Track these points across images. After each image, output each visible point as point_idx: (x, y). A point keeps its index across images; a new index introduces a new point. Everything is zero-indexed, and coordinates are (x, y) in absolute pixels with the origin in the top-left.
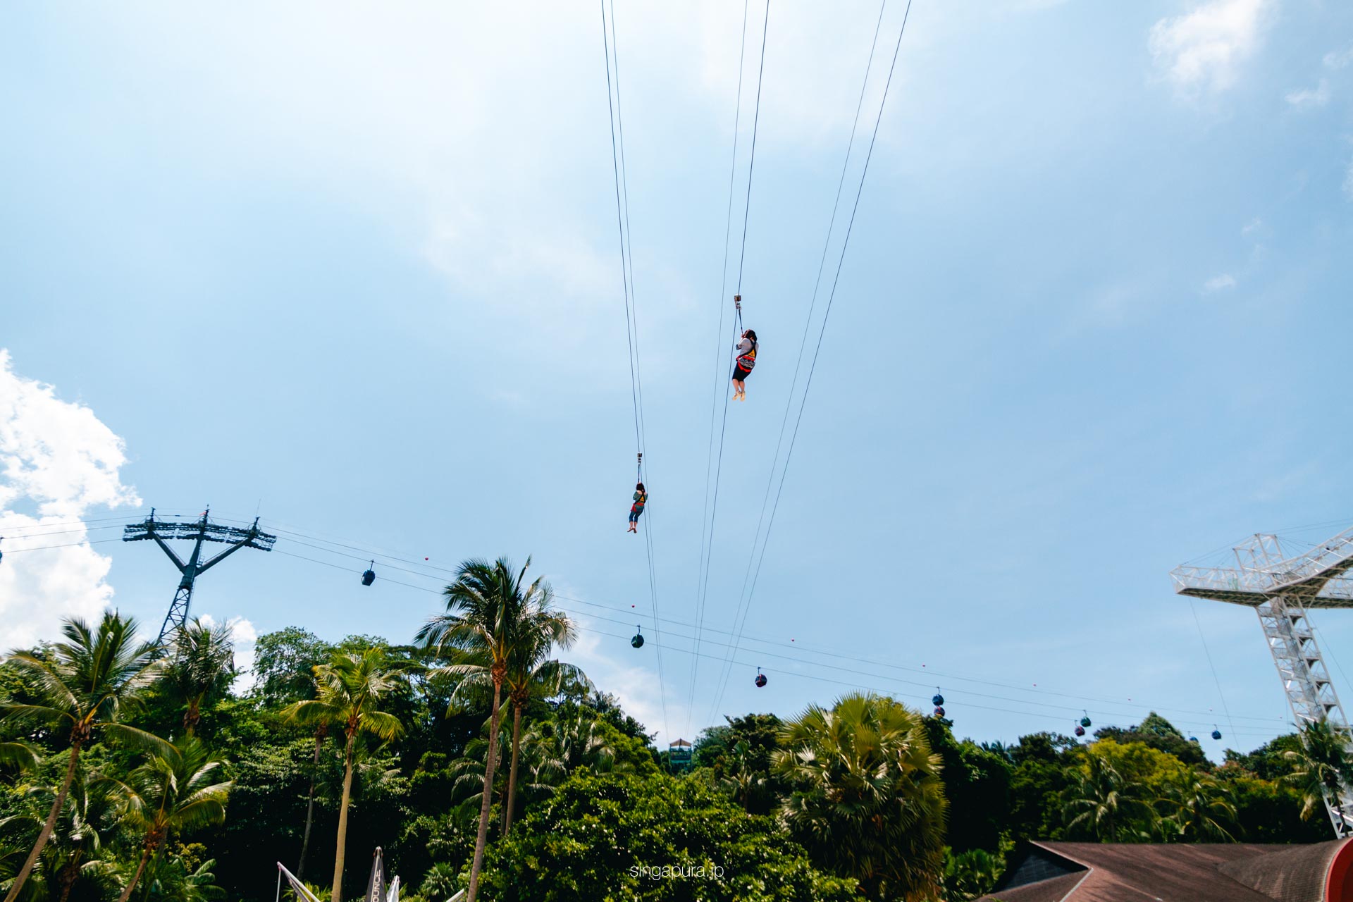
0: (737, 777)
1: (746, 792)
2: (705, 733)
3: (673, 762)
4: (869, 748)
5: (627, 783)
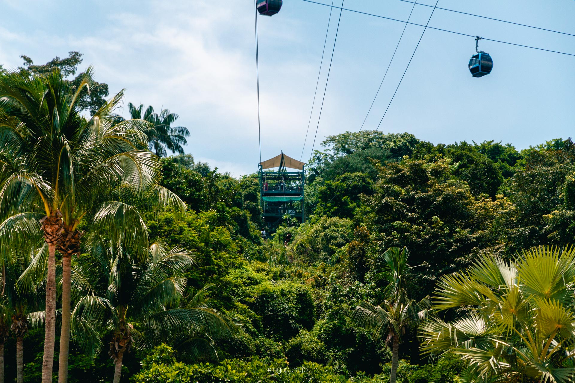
0: (384, 307)
1: (397, 330)
2: (332, 145)
3: (265, 198)
4: (556, 326)
5: (227, 370)
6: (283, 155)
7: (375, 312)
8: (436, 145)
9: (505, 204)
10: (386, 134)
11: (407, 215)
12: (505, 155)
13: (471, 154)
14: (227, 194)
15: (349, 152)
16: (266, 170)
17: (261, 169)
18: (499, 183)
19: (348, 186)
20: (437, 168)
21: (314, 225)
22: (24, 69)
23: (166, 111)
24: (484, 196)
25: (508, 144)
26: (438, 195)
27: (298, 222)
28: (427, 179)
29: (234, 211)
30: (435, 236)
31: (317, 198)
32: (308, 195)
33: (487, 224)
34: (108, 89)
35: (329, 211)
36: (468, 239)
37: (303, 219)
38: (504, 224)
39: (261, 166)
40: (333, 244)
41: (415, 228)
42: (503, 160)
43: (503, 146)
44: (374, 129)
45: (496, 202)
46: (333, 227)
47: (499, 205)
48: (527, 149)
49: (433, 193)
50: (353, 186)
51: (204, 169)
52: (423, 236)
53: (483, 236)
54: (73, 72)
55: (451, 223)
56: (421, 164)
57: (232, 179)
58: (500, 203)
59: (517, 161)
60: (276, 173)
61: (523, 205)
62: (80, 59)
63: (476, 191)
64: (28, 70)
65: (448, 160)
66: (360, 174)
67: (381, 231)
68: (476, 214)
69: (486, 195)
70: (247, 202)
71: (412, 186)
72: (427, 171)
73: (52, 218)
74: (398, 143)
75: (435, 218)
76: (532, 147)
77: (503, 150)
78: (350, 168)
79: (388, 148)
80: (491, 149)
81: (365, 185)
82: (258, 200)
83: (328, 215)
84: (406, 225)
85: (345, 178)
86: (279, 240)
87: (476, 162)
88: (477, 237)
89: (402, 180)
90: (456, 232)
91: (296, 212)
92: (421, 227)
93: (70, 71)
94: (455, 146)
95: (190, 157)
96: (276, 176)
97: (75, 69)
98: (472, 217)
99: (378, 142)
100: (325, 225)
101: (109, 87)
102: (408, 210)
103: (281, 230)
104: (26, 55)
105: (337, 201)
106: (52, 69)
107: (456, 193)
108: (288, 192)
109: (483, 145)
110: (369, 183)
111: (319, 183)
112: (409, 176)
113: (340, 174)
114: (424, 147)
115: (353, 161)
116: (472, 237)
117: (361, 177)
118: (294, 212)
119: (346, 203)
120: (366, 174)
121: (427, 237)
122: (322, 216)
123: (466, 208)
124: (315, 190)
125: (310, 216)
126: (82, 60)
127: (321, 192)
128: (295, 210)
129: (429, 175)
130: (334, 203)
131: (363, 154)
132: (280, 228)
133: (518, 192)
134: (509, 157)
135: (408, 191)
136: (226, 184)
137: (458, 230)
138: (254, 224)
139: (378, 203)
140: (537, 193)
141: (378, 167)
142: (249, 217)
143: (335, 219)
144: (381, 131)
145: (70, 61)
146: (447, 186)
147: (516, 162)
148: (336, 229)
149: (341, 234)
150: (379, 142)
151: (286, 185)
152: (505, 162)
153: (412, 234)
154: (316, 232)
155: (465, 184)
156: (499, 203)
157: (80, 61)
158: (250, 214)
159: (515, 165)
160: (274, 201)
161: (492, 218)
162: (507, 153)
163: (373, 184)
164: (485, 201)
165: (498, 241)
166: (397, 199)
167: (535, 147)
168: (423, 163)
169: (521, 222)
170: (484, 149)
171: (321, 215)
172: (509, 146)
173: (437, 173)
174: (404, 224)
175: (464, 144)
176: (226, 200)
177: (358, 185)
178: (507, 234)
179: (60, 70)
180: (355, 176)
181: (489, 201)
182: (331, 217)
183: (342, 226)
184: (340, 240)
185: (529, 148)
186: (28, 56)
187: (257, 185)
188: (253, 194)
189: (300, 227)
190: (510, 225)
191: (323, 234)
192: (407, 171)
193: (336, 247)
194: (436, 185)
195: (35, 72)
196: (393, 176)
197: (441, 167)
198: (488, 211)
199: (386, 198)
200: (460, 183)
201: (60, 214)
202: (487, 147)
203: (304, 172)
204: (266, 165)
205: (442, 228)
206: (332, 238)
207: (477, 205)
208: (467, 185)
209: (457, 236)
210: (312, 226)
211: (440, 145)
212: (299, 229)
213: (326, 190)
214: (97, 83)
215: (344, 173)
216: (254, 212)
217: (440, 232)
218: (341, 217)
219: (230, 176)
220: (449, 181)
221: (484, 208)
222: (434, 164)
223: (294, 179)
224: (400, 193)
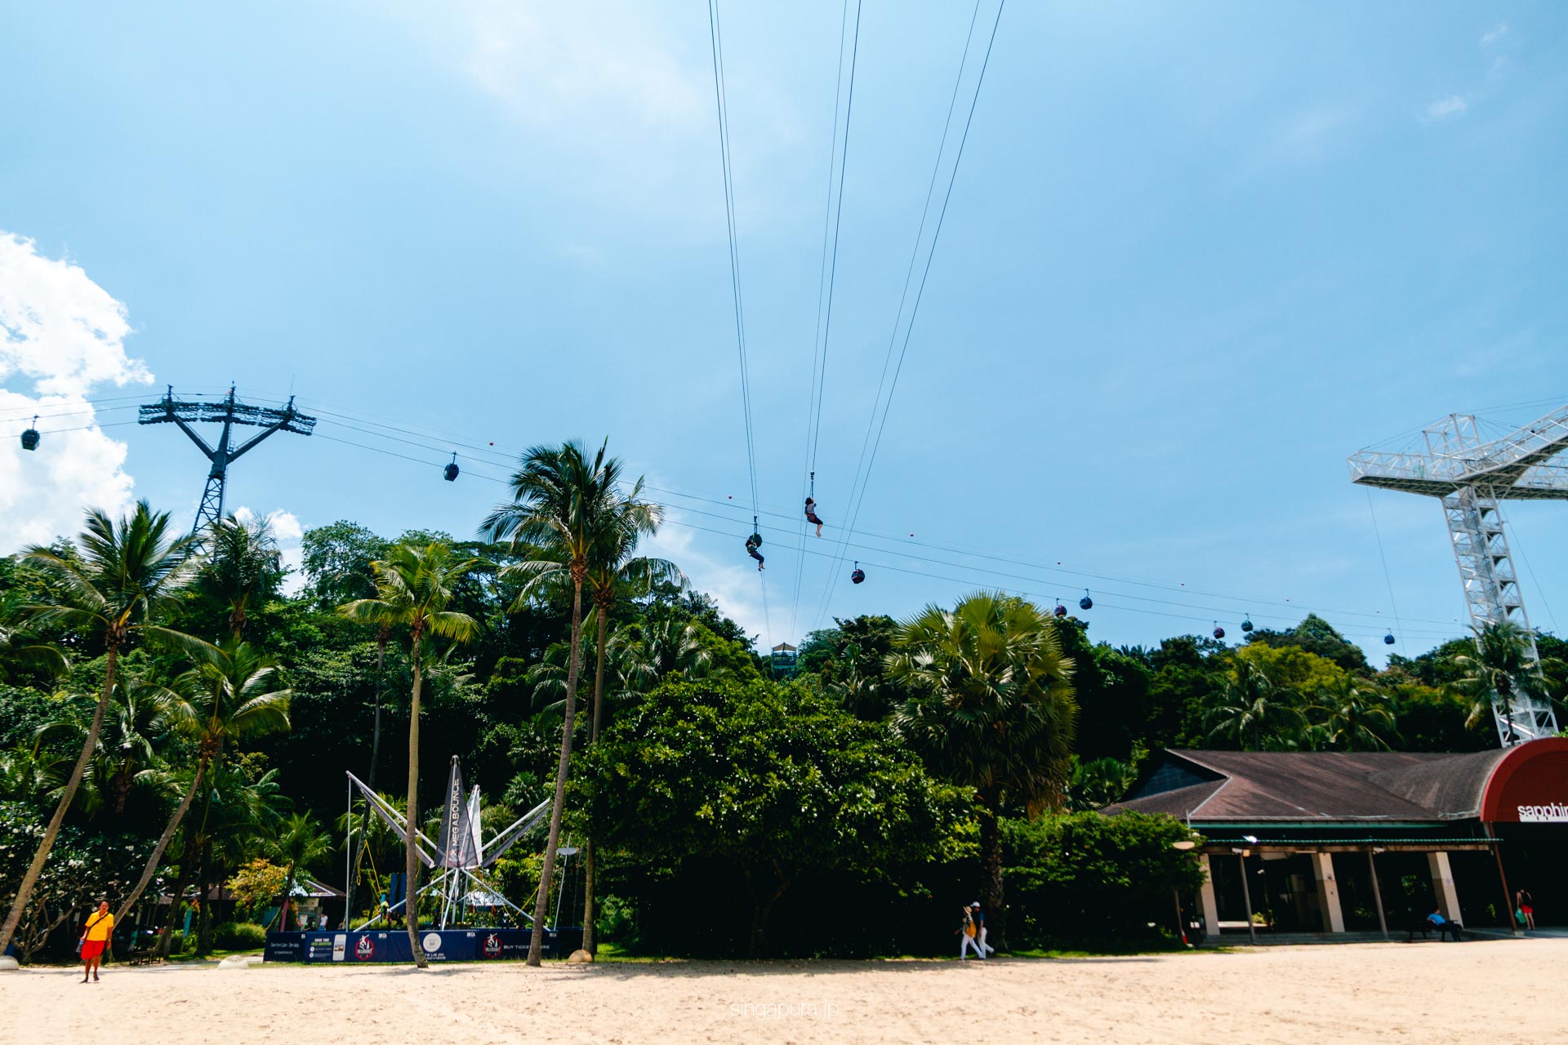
0: (847, 683)
1: (856, 699)
2: (812, 636)
3: (776, 667)
4: (993, 651)
5: (725, 689)
6: (784, 644)
7: (840, 686)
17: (774, 651)
19: (819, 656)
31: (803, 665)
32: (799, 664)
35: (810, 671)
50: (822, 656)
70: (767, 668)
78: (820, 648)
85: (818, 652)
91: (792, 673)
96: (781, 655)
108: (787, 664)
111: (804, 657)
113: (815, 651)
119: (817, 666)
122: (806, 674)
124: (802, 661)
125: (799, 674)
127: (806, 662)
130: (813, 666)
151: (786, 660)
160: (780, 668)
187: (772, 659)
188: (770, 663)
203: (796, 652)
204: (776, 649)
213: (808, 660)
223: (791, 656)
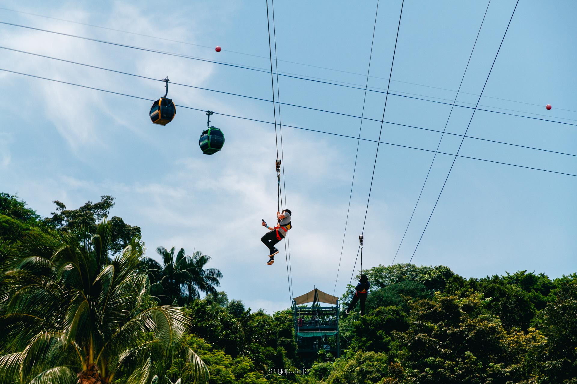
6: (316, 290)
8: (468, 279)
9: (537, 337)
10: (419, 266)
11: (440, 351)
12: (538, 285)
13: (502, 288)
14: (261, 334)
15: (382, 285)
16: (300, 305)
17: (295, 304)
18: (532, 315)
19: (383, 320)
20: (469, 303)
21: (349, 360)
22: (57, 214)
23: (198, 253)
24: (516, 330)
25: (541, 274)
26: (470, 330)
27: (333, 357)
28: (460, 314)
29: (268, 351)
30: (468, 371)
31: (351, 333)
32: (343, 330)
33: (520, 358)
34: (140, 231)
35: (364, 345)
36: (501, 373)
37: (339, 353)
38: (536, 358)
39: (295, 301)
40: (368, 379)
41: (449, 364)
42: (537, 290)
43: (536, 275)
44: (407, 262)
45: (528, 336)
46: (368, 362)
47: (532, 338)
48: (560, 278)
49: (465, 328)
50: (387, 319)
51: (237, 307)
52: (456, 372)
53: (516, 370)
54: (106, 216)
55: (484, 358)
56: (453, 300)
57: (267, 316)
58: (533, 336)
59: (551, 290)
60: (310, 308)
61: (555, 339)
62: (113, 203)
63: (508, 325)
64: (61, 215)
65: (480, 295)
66: (394, 307)
67: (414, 367)
68: (509, 348)
69: (518, 329)
70: (281, 339)
71: (444, 321)
72: (459, 307)
73: (89, 372)
74: (432, 275)
75: (468, 353)
76: (565, 276)
77: (536, 280)
78: (383, 302)
79: (423, 280)
80: (524, 278)
81: (399, 318)
82: (292, 336)
83: (363, 349)
84: (439, 361)
85: (379, 312)
86: (315, 375)
87: (508, 295)
88: (510, 371)
89: (434, 317)
90: (490, 367)
91: (331, 347)
92: (454, 363)
93: (102, 215)
94: (487, 280)
95: (223, 294)
96: (310, 311)
97: (108, 213)
98: (505, 351)
99: (410, 274)
100: (360, 359)
101: (141, 230)
102: (441, 346)
103: (316, 365)
104: (58, 201)
105: (372, 335)
106: (84, 214)
107: (488, 327)
108: (322, 327)
109: (517, 275)
110: (403, 316)
111: (354, 318)
112: (441, 312)
113: (374, 308)
114: (456, 282)
115: (387, 295)
116: (505, 371)
117: (395, 311)
118: (329, 347)
119: (381, 337)
120: (400, 307)
121: (461, 372)
122: (357, 351)
123: (499, 343)
124: (349, 325)
125: (345, 351)
126: (114, 204)
127: (357, 327)
128: (330, 345)
129: (461, 310)
130: (369, 337)
131: (396, 287)
132: (315, 363)
133: (549, 326)
134: (542, 287)
135: (440, 327)
136: (260, 321)
137: (491, 364)
138: (289, 360)
139: (412, 340)
140: (568, 326)
141: (410, 304)
142: (285, 353)
143: (371, 354)
144: (414, 264)
145: (103, 205)
146: (479, 321)
147: (550, 292)
148: (371, 363)
149: (377, 369)
150: (413, 275)
151: (321, 320)
152: (539, 292)
153: (446, 369)
154: (351, 367)
155: (497, 318)
156: (531, 337)
157: (112, 205)
158: (285, 351)
159: (549, 295)
160: (309, 336)
161: (524, 351)
162: (540, 283)
163: (407, 317)
164: (517, 335)
165: (531, 375)
166: (429, 335)
167: (569, 276)
168: (455, 299)
169: (553, 355)
170: (517, 279)
171: (356, 349)
172: (543, 275)
173: (468, 308)
174: (437, 360)
175: (496, 277)
176: (260, 340)
177: (393, 319)
178: (540, 367)
179: (92, 215)
180: (389, 310)
181: (521, 335)
182: (366, 352)
183: (377, 360)
184: (375, 375)
185: (563, 277)
186: (61, 201)
187: (291, 321)
188: (288, 330)
189: (335, 362)
190: (542, 358)
191: (358, 368)
192: (438, 307)
193: (371, 382)
194: (468, 321)
195: (68, 217)
196: (425, 312)
197: (473, 303)
198: (521, 345)
199: (419, 335)
200: (492, 317)
201: (96, 368)
202: (520, 277)
203: (338, 306)
204: (300, 301)
205: (475, 363)
206: (368, 372)
207: (509, 339)
208: (499, 320)
209: (491, 371)
210: (347, 361)
211: (472, 279)
212: (334, 364)
213: (361, 325)
214: (130, 226)
215: (378, 307)
216: (289, 347)
217: (474, 367)
218: (376, 352)
219: (264, 312)
220: (481, 316)
221: (517, 342)
222: (465, 299)
223: (328, 313)
224: (433, 329)
